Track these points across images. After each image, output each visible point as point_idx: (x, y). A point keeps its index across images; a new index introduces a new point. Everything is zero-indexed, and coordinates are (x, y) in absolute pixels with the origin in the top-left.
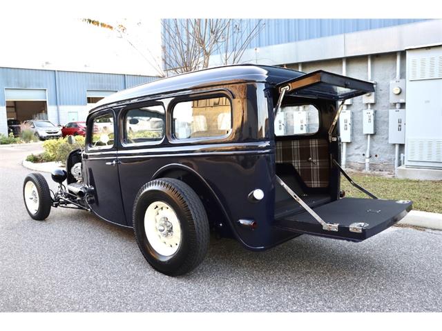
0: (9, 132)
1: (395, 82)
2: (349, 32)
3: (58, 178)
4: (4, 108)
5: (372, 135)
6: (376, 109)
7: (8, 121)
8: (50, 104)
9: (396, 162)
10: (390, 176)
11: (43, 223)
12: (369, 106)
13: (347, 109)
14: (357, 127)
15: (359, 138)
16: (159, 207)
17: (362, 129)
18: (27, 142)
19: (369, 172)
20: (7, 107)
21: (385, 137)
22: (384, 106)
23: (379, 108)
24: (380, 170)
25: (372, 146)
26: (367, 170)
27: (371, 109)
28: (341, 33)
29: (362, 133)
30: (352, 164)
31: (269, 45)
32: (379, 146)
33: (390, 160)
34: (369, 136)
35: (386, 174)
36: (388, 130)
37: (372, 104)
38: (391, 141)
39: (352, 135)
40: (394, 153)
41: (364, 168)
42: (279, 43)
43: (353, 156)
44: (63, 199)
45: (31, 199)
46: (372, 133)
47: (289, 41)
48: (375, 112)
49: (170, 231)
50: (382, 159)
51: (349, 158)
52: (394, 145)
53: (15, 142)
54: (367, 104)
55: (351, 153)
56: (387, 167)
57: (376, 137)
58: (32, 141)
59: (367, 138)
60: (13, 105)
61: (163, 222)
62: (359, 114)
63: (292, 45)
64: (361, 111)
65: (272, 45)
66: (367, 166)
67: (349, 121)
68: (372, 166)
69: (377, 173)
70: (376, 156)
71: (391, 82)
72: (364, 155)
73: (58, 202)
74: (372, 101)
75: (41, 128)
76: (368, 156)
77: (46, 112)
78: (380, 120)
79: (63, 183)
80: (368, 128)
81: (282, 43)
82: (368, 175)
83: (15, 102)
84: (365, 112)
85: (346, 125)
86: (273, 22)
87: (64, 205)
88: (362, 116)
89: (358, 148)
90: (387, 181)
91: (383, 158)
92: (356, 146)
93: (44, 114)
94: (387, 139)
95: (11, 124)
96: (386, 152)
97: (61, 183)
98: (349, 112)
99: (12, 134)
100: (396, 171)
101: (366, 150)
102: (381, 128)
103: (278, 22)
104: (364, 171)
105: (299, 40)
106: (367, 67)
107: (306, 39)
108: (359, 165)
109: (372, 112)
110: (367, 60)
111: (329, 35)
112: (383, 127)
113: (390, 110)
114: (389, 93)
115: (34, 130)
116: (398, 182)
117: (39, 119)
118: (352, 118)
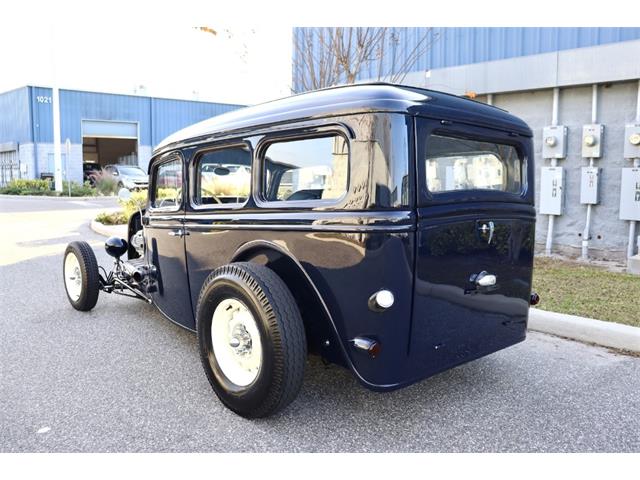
0: (85, 179)
1: (633, 126)
2: (566, 48)
3: (115, 250)
4: (79, 148)
5: (593, 205)
6: (602, 166)
7: (85, 165)
8: (143, 144)
9: (630, 248)
10: (620, 270)
11: (87, 315)
12: (592, 162)
13: (557, 165)
14: (571, 192)
15: (574, 209)
16: (234, 307)
17: (579, 196)
18: (106, 194)
19: (587, 261)
20: (84, 145)
21: (614, 209)
22: (615, 163)
23: (606, 164)
24: (604, 260)
25: (592, 222)
26: (583, 259)
27: (594, 166)
28: (553, 51)
29: (579, 202)
30: (561, 248)
31: (445, 66)
32: (604, 223)
33: (621, 244)
34: (589, 208)
35: (612, 267)
36: (619, 199)
37: (596, 159)
38: (623, 216)
39: (564, 204)
40: (627, 234)
41: (580, 255)
42: (460, 64)
43: (563, 237)
44: (118, 281)
45: (73, 279)
46: (595, 203)
47: (475, 61)
48: (601, 171)
49: (249, 346)
50: (607, 243)
51: (557, 239)
52: (628, 221)
53: (90, 194)
54: (588, 159)
55: (560, 232)
56: (616, 255)
57: (599, 209)
58: (113, 194)
59: (586, 210)
60: (93, 143)
61: (239, 332)
62: (576, 173)
63: (479, 67)
64: (579, 169)
65: (450, 66)
66: (584, 251)
67: (560, 184)
68: (593, 253)
69: (599, 263)
70: (599, 237)
71: (628, 126)
72: (580, 235)
73: (112, 286)
74: (597, 155)
75: (127, 177)
76: (586, 237)
77: (136, 154)
78: (608, 183)
79: (121, 258)
80: (589, 195)
81: (465, 63)
82: (586, 266)
83: (97, 139)
84: (584, 170)
85: (555, 190)
86: (453, 32)
87: (119, 290)
88: (579, 176)
89: (571, 225)
90: (613, 277)
91: (609, 241)
92: (569, 221)
93: (133, 156)
94: (618, 212)
95: (88, 169)
96: (615, 233)
97: (117, 257)
98: (560, 169)
99: (88, 182)
100: (629, 263)
101: (583, 228)
102: (608, 195)
103: (460, 32)
104: (579, 260)
105: (490, 59)
106: (591, 102)
107: (500, 58)
108: (572, 251)
109: (595, 171)
110: (592, 92)
111: (534, 53)
112: (612, 195)
113: (624, 169)
114: (623, 143)
115: (117, 179)
116: (631, 279)
117: (127, 164)
118: (565, 179)
